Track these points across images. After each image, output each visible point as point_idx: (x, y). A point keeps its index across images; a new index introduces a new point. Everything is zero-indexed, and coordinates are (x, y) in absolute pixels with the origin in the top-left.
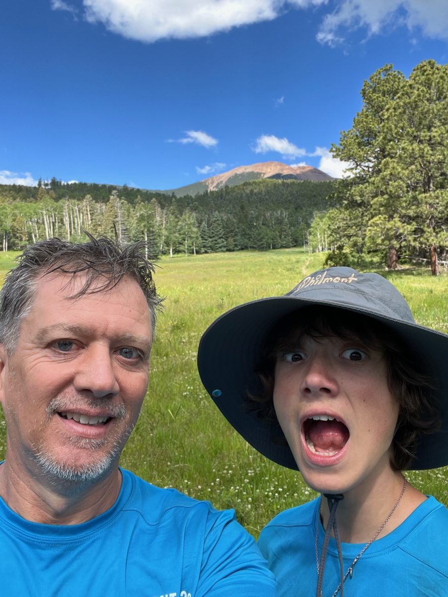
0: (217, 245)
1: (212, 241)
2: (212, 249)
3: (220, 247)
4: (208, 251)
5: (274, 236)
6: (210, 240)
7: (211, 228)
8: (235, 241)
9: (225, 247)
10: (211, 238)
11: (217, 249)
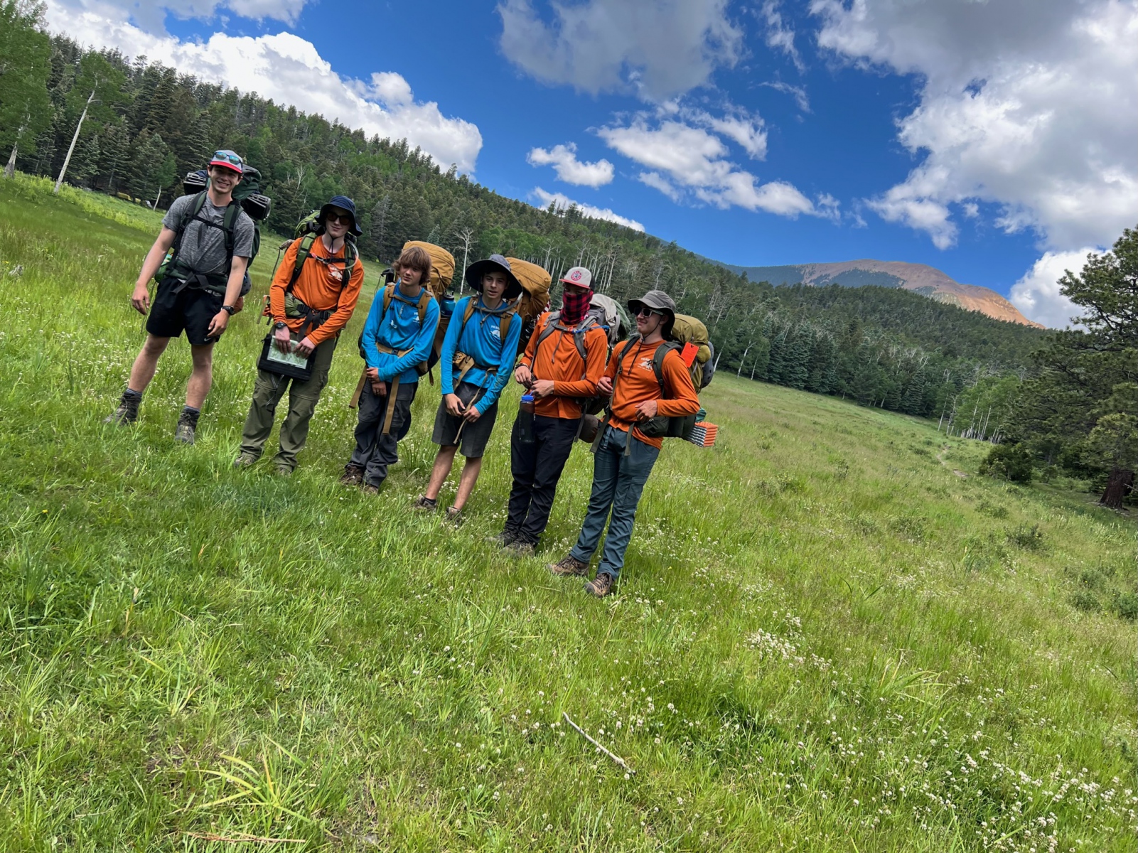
0: (791, 375)
1: (786, 367)
2: (782, 380)
3: (796, 380)
4: (774, 380)
5: (892, 389)
6: (784, 363)
7: (791, 344)
8: (823, 378)
9: (804, 381)
10: (785, 360)
11: (790, 381)
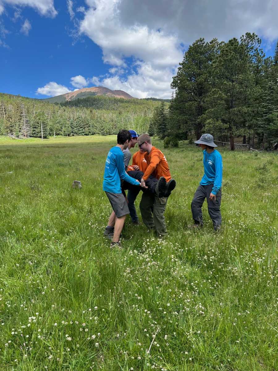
0: (79, 132)
1: (76, 129)
2: (77, 134)
3: (81, 133)
4: (74, 135)
5: (109, 128)
7: (75, 121)
8: (89, 130)
9: (84, 133)
10: (75, 127)
11: (79, 134)
